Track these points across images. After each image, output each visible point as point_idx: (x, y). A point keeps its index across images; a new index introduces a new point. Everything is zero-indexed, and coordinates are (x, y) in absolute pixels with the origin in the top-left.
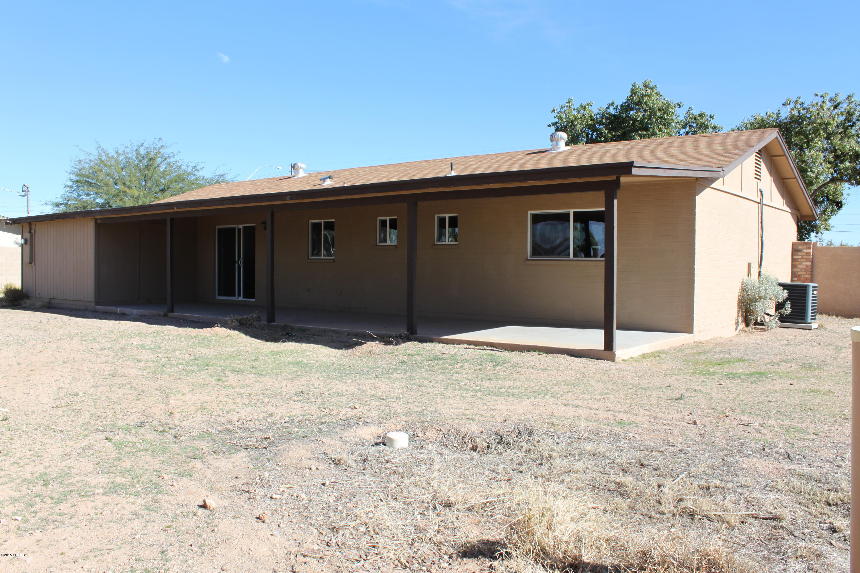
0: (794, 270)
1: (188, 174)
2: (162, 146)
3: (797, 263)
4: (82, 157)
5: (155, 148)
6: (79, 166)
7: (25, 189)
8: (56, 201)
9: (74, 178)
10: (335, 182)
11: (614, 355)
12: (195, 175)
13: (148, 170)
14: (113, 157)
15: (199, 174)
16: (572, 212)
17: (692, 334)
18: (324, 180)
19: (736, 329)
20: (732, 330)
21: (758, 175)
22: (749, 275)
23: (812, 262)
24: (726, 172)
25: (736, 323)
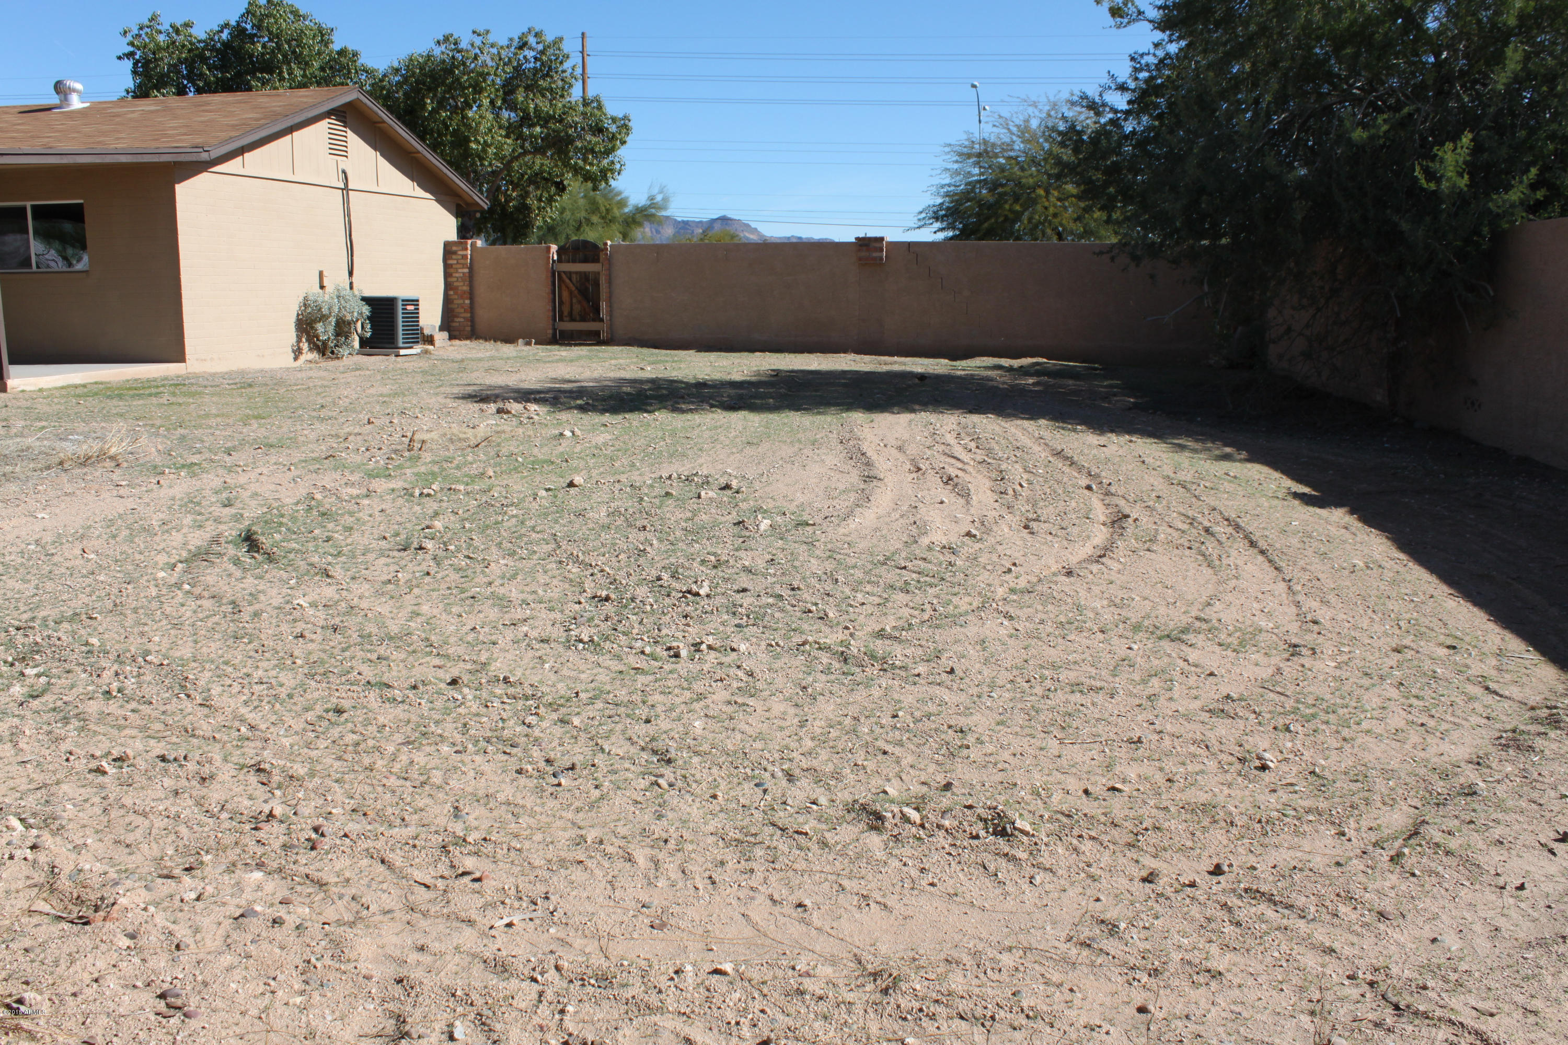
0: (450, 280)
3: (451, 271)
11: (5, 385)
16: (28, 204)
17: (183, 364)
19: (296, 359)
20: (286, 360)
21: (339, 150)
22: (322, 287)
23: (471, 268)
24: (215, 154)
25: (294, 351)
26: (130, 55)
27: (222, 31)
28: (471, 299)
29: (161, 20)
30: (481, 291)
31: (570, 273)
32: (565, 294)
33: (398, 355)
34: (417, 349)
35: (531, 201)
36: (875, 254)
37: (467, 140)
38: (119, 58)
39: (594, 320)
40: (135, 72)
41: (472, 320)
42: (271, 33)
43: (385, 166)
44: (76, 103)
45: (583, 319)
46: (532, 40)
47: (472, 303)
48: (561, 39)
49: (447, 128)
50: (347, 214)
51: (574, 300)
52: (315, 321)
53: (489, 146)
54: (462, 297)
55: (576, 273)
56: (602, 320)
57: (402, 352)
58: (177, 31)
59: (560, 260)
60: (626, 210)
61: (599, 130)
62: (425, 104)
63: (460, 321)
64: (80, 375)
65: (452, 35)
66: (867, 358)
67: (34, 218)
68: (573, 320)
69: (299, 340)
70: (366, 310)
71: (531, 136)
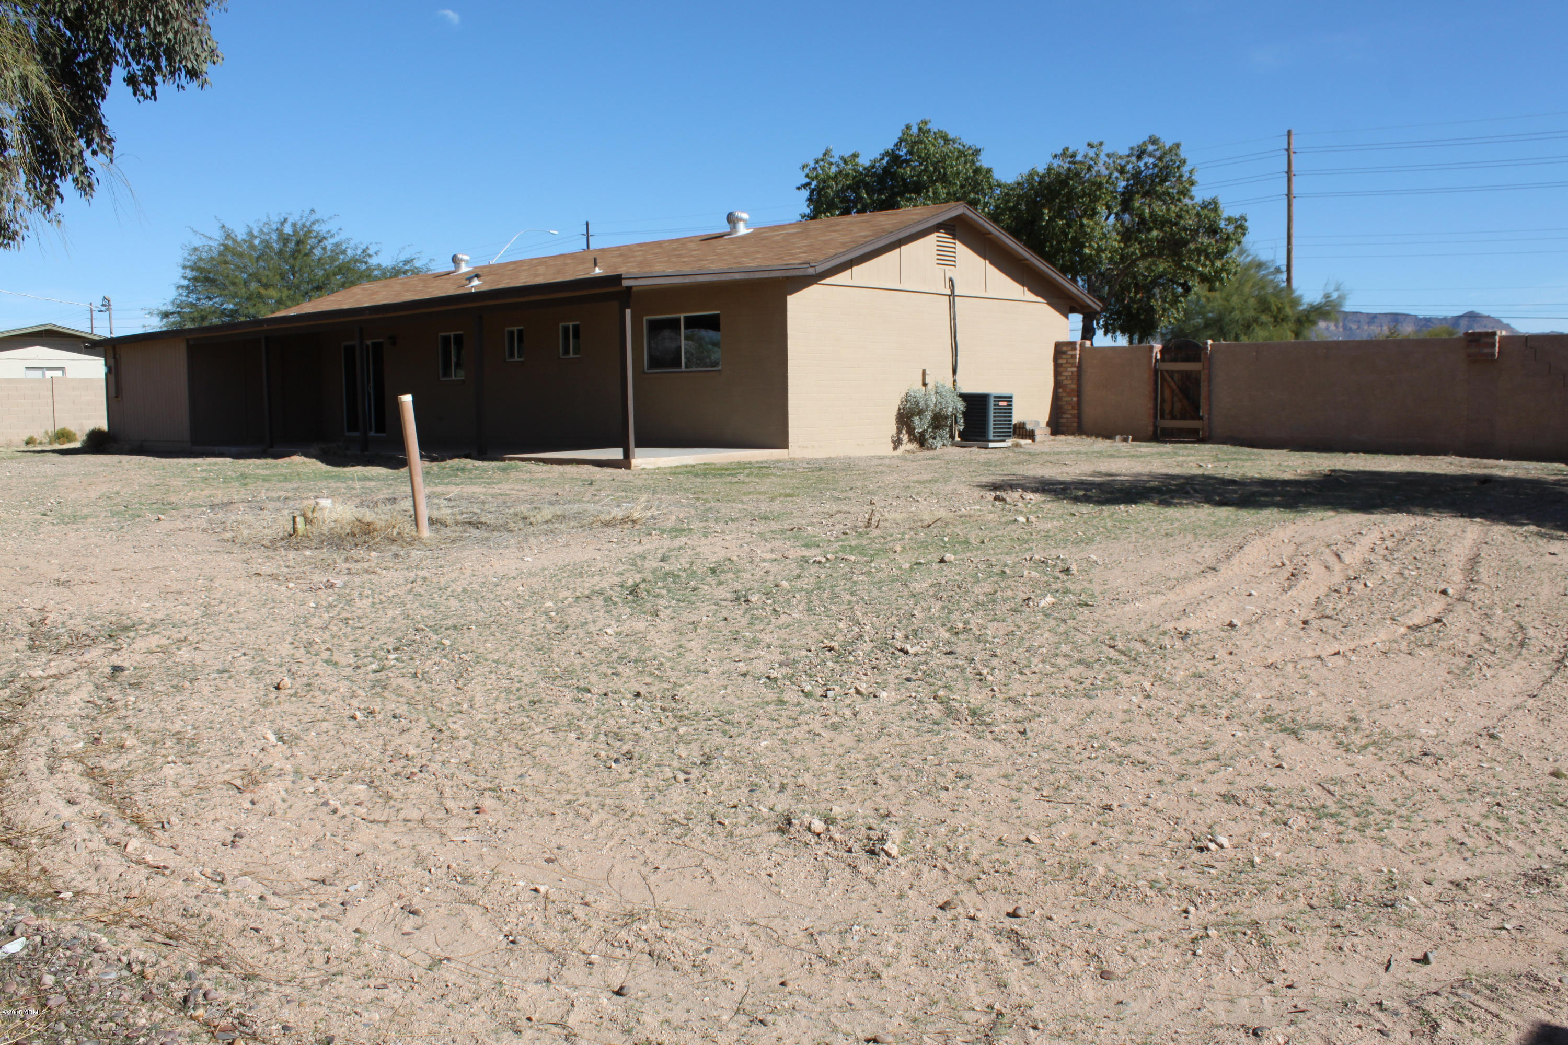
0: (1059, 378)
1: (356, 261)
2: (313, 223)
3: (1061, 370)
4: (198, 242)
5: (304, 225)
6: (194, 257)
7: (106, 302)
8: (164, 308)
9: (189, 274)
10: (484, 282)
11: (632, 464)
12: (366, 263)
13: (295, 259)
14: (245, 241)
15: (373, 261)
16: (682, 316)
18: (470, 280)
19: (895, 448)
20: (886, 449)
21: (945, 259)
22: (925, 384)
23: (1080, 367)
24: (820, 269)
25: (893, 442)
26: (805, 186)
27: (882, 159)
28: (1079, 396)
29: (833, 153)
30: (1089, 390)
31: (1173, 372)
32: (1167, 393)
33: (987, 448)
34: (1009, 442)
35: (1156, 303)
36: (1486, 350)
37: (1082, 246)
38: (798, 188)
39: (1192, 418)
40: (810, 200)
41: (1079, 417)
42: (920, 157)
43: (994, 273)
44: (742, 230)
45: (1183, 417)
46: (1151, 148)
47: (1079, 402)
48: (1178, 146)
49: (1066, 235)
50: (953, 318)
51: (1176, 399)
52: (913, 415)
53: (1103, 251)
54: (1069, 395)
55: (1178, 372)
56: (1201, 418)
57: (991, 445)
58: (845, 162)
59: (1163, 359)
60: (1301, 308)
61: (1213, 231)
62: (1043, 214)
63: (1068, 417)
64: (693, 457)
65: (1067, 149)
66: (1467, 460)
67: (686, 328)
68: (1173, 417)
69: (899, 432)
70: (961, 406)
71: (1147, 240)
